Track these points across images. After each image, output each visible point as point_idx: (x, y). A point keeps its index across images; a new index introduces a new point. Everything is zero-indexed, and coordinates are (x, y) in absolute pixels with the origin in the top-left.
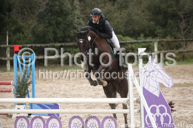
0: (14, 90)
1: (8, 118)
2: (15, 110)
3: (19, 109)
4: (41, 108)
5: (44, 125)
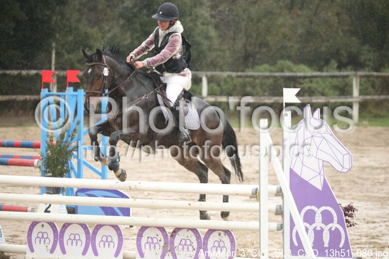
5: (87, 238)
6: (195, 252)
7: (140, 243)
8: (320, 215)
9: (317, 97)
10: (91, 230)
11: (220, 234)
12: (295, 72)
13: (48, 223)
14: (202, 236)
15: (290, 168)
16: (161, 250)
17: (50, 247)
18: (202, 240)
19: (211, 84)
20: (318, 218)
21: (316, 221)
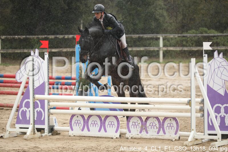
5: (101, 123)
6: (158, 129)
7: (129, 125)
8: (224, 109)
9: (221, 47)
10: (103, 119)
11: (170, 120)
12: (208, 33)
13: (80, 115)
14: (161, 121)
15: (207, 84)
16: (140, 129)
17: (81, 128)
18: (161, 123)
19: (165, 41)
20: (222, 110)
21: (221, 112)
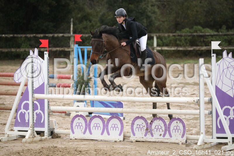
0: (73, 85)
1: (66, 116)
2: (74, 108)
3: (78, 106)
4: (104, 106)
5: (104, 126)
6: (163, 132)
7: (133, 128)
8: (233, 111)
10: (106, 121)
11: (177, 122)
13: (82, 118)
15: (216, 86)
16: (145, 131)
17: (83, 131)
18: (167, 126)
21: (230, 115)
